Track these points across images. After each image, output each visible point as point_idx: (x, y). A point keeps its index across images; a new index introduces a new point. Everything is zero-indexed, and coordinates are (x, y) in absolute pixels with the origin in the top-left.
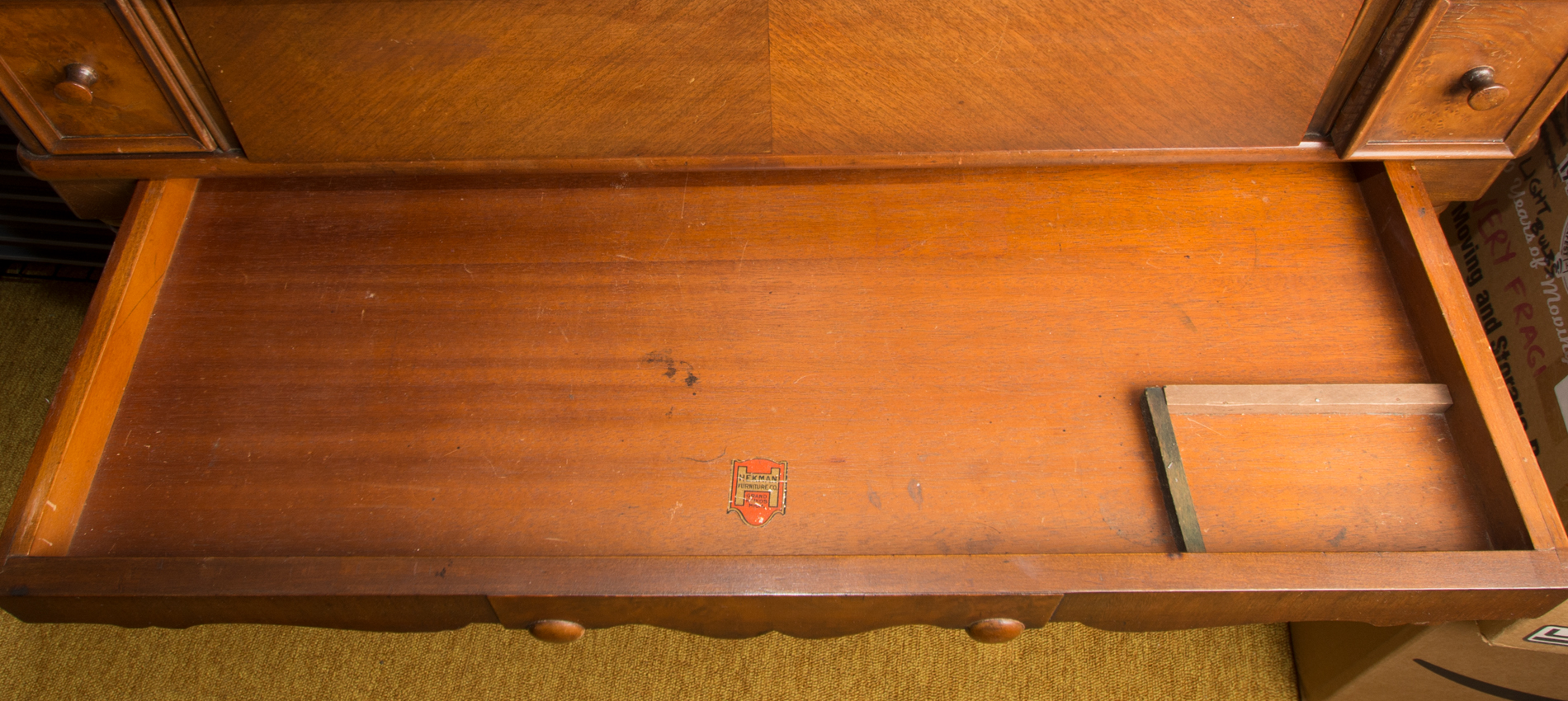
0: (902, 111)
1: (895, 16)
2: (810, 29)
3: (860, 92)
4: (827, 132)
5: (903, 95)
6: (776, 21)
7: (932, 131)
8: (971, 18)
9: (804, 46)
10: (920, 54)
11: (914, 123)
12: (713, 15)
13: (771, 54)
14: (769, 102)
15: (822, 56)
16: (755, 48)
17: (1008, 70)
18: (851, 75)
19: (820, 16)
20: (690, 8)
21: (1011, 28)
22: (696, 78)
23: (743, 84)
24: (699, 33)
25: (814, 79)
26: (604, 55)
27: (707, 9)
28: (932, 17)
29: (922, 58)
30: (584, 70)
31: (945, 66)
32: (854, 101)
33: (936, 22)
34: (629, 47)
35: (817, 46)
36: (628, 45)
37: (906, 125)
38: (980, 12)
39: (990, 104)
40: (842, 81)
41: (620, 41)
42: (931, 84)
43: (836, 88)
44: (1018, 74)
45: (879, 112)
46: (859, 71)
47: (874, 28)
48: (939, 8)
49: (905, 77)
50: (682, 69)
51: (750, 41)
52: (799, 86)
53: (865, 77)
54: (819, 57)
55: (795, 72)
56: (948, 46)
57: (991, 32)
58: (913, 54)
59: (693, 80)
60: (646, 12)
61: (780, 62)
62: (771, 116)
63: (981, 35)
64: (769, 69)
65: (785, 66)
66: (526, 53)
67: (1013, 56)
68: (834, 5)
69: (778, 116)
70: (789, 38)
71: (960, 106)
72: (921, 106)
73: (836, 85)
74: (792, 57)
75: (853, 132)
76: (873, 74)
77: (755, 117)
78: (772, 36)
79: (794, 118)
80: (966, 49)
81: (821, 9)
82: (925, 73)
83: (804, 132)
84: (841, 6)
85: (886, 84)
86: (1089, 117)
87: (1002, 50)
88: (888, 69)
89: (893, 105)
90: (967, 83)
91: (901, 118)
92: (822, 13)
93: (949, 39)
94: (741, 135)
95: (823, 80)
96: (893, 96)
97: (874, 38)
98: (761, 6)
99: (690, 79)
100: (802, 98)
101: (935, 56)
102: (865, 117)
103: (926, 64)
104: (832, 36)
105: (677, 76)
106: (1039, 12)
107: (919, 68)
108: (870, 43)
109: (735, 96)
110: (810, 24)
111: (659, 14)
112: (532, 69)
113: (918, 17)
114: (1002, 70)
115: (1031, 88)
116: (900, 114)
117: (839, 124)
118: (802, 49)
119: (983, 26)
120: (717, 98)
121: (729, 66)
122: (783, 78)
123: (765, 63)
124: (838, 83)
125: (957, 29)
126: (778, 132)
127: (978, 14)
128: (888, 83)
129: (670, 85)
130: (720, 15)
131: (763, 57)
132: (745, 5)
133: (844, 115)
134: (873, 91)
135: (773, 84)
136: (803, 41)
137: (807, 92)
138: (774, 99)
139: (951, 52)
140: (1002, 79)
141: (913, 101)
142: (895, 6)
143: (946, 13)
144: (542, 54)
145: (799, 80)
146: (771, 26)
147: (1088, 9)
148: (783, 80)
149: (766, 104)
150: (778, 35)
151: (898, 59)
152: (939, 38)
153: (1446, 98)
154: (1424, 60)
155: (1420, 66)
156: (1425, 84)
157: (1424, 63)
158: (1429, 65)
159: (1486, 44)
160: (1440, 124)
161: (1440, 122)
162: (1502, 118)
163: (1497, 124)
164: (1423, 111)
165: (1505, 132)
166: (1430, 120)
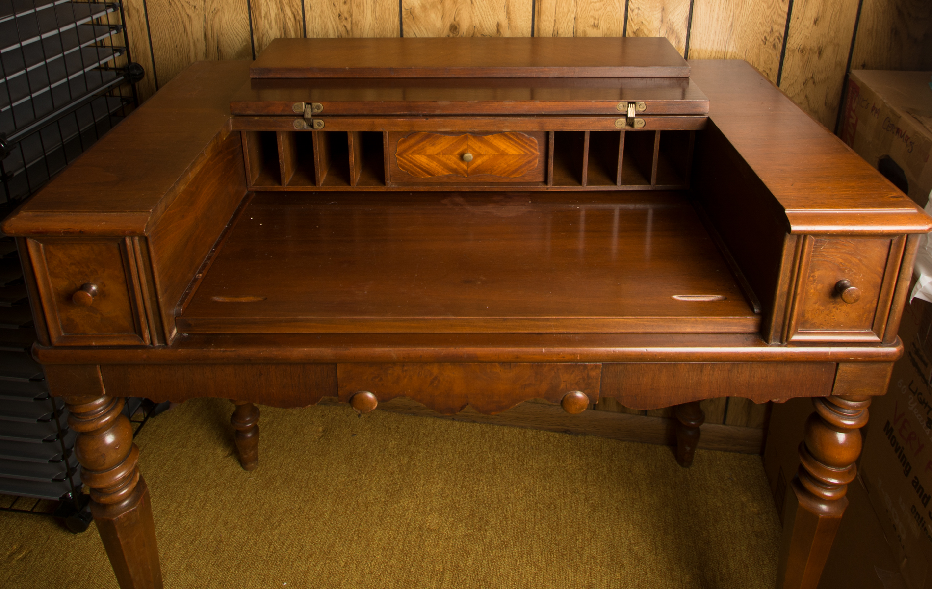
153: (832, 300)
154: (812, 275)
155: (811, 278)
156: (817, 290)
157: (812, 276)
158: (816, 278)
159: (841, 265)
160: (833, 318)
161: (833, 316)
162: (866, 315)
163: (864, 319)
164: (823, 308)
165: (871, 324)
166: (827, 315)
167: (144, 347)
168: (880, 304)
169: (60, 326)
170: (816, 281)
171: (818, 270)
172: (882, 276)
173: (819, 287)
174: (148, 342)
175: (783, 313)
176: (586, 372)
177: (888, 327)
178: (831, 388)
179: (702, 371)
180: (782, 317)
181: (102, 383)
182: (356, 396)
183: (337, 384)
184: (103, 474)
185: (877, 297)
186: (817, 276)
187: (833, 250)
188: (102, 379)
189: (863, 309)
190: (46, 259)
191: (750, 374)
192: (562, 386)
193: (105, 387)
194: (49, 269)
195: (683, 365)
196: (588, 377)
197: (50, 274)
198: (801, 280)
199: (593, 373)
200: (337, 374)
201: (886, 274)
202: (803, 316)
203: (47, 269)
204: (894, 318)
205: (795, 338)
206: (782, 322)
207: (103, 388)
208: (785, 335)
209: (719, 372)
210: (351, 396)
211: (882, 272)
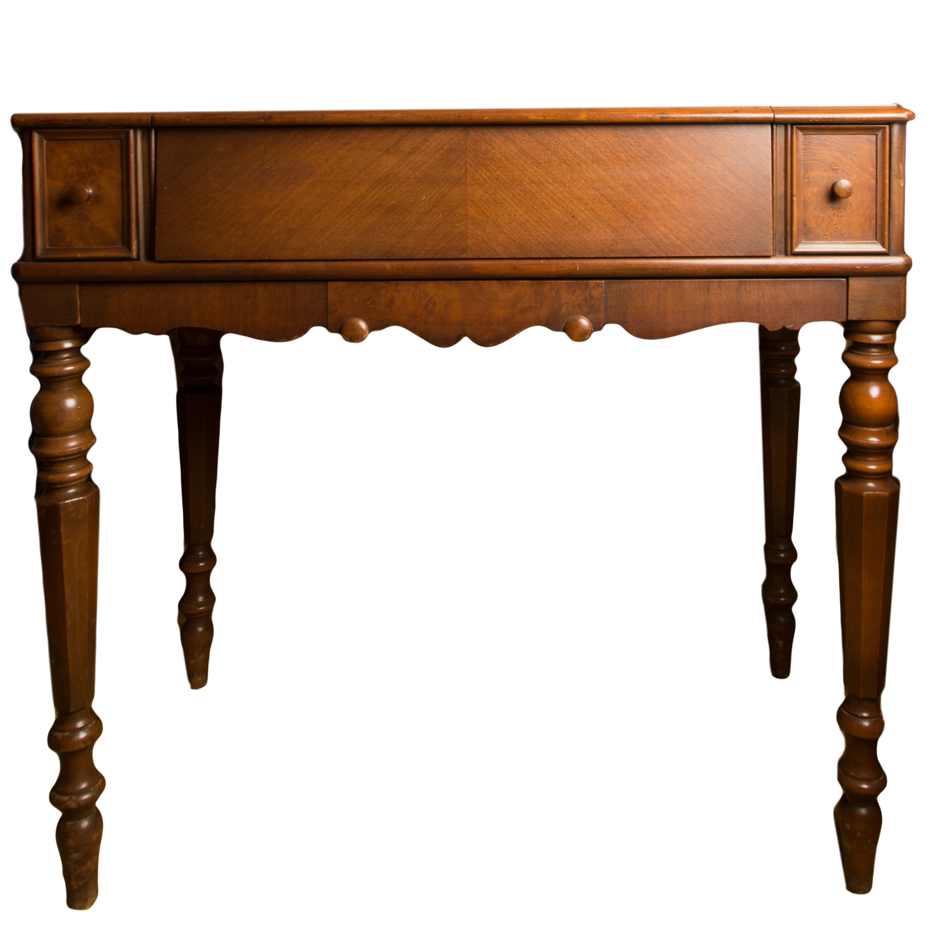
0: (541, 223)
1: (532, 154)
2: (488, 162)
3: (516, 208)
4: (499, 239)
5: (540, 211)
6: (470, 156)
7: (559, 240)
8: (572, 155)
9: (485, 173)
10: (547, 181)
11: (548, 232)
12: (437, 151)
13: (467, 179)
14: (466, 215)
15: (495, 181)
16: (459, 175)
17: (596, 193)
18: (511, 195)
19: (493, 153)
20: (426, 147)
21: (594, 163)
22: (426, 196)
23: (451, 201)
24: (429, 164)
25: (491, 198)
26: (377, 179)
27: (435, 147)
28: (552, 154)
29: (549, 183)
30: (365, 189)
31: (562, 189)
32: (513, 215)
33: (554, 157)
34: (392, 173)
35: (492, 174)
36: (391, 172)
37: (543, 235)
38: (576, 152)
39: (589, 218)
40: (506, 200)
41: (387, 169)
42: (555, 203)
43: (503, 205)
44: (602, 195)
45: (528, 224)
46: (515, 192)
47: (522, 162)
48: (554, 148)
49: (540, 197)
50: (419, 189)
51: (456, 170)
52: (483, 204)
53: (519, 197)
54: (493, 182)
55: (480, 192)
56: (561, 175)
57: (584, 166)
58: (543, 180)
59: (424, 198)
60: (403, 149)
61: (472, 185)
62: (466, 226)
63: (579, 167)
64: (466, 191)
65: (475, 188)
66: (335, 177)
67: (597, 182)
68: (500, 146)
69: (470, 227)
70: (477, 168)
71: (573, 219)
72: (551, 219)
73: (503, 203)
74: (478, 182)
75: (514, 241)
76: (523, 195)
77: (458, 227)
78: (469, 167)
79: (480, 228)
80: (572, 177)
81: (494, 148)
82: (551, 194)
83: (486, 240)
84: (504, 147)
85: (531, 203)
86: (646, 229)
87: (591, 179)
88: (531, 191)
89: (535, 219)
90: (575, 202)
91: (540, 229)
92: (494, 151)
93: (562, 170)
94: (449, 242)
95: (496, 199)
96: (535, 211)
97: (522, 169)
98: (463, 146)
99: (423, 197)
100: (484, 212)
101: (555, 182)
102: (520, 228)
103: (552, 188)
104: (500, 167)
105: (416, 195)
106: (606, 152)
107: (548, 191)
108: (520, 173)
109: (447, 210)
110: (488, 159)
111: (410, 150)
112: (336, 188)
113: (544, 155)
114: (593, 193)
115: (611, 206)
116: (540, 226)
117: (505, 233)
118: (484, 176)
119: (579, 161)
120: (437, 212)
121: (445, 188)
122: (474, 197)
123: (464, 186)
124: (504, 201)
125: (566, 163)
126: (471, 240)
127: (575, 153)
128: (532, 202)
129: (411, 201)
130: (441, 152)
131: (463, 182)
132: (454, 145)
133: (508, 226)
134: (523, 208)
135: (468, 202)
136: (484, 170)
137: (487, 208)
138: (469, 213)
139: (564, 179)
140: (594, 199)
141: (546, 216)
142: (532, 147)
143: (558, 152)
144: (344, 177)
145: (483, 198)
146: (468, 160)
147: (632, 151)
148: (474, 199)
149: (464, 217)
150: (471, 166)
151: (535, 184)
152: (556, 169)
153: (830, 205)
154: (806, 176)
155: (807, 180)
156: (815, 194)
157: (807, 178)
158: (811, 179)
159: (833, 165)
160: (835, 226)
161: (835, 225)
162: (868, 223)
163: (867, 227)
164: (822, 216)
165: (874, 234)
166: (829, 224)
167: (130, 259)
168: (879, 208)
169: (47, 238)
170: (812, 183)
171: (812, 170)
172: (875, 177)
173: (816, 190)
174: (134, 254)
175: (783, 220)
176: (588, 291)
177: (891, 235)
178: (845, 311)
179: (708, 290)
180: (783, 224)
181: (78, 309)
182: (346, 322)
183: (327, 309)
184: (58, 439)
185: (875, 201)
186: (811, 177)
187: (823, 148)
188: (79, 304)
189: (864, 215)
190: (47, 158)
191: (759, 293)
192: (564, 309)
193: (81, 315)
194: (47, 170)
195: (689, 283)
196: (591, 298)
197: (47, 176)
198: (795, 179)
199: (595, 293)
200: (327, 296)
201: (878, 172)
202: (805, 225)
203: (45, 168)
204: (894, 222)
205: (800, 248)
206: (783, 230)
207: (79, 315)
208: (789, 245)
209: (727, 291)
210: (341, 324)
211: (875, 173)
